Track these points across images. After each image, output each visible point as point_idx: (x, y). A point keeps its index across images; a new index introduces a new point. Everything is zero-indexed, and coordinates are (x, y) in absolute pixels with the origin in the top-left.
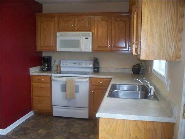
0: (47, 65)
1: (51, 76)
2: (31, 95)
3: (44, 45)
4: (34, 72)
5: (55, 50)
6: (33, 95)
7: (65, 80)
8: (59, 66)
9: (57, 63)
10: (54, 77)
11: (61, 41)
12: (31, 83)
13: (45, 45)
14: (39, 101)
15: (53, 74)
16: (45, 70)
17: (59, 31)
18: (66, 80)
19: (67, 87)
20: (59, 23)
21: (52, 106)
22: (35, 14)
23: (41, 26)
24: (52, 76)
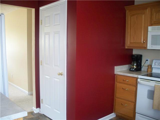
0: (135, 64)
1: (137, 78)
2: (115, 96)
3: (133, 42)
4: (119, 72)
5: (145, 47)
6: (117, 96)
7: (153, 85)
8: (150, 66)
9: (148, 63)
10: (141, 80)
11: (153, 36)
12: (116, 83)
13: (135, 42)
14: (122, 104)
15: (140, 77)
16: (134, 69)
17: (151, 25)
18: (155, 85)
19: (155, 94)
20: (151, 15)
21: (136, 113)
22: (125, 7)
23: (130, 20)
24: (139, 78)
